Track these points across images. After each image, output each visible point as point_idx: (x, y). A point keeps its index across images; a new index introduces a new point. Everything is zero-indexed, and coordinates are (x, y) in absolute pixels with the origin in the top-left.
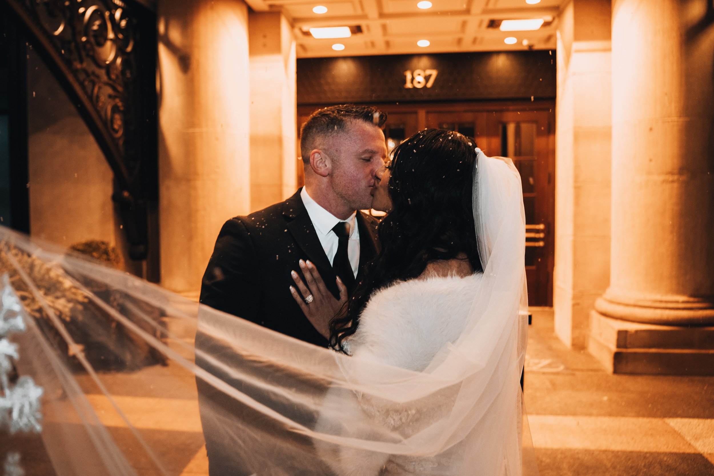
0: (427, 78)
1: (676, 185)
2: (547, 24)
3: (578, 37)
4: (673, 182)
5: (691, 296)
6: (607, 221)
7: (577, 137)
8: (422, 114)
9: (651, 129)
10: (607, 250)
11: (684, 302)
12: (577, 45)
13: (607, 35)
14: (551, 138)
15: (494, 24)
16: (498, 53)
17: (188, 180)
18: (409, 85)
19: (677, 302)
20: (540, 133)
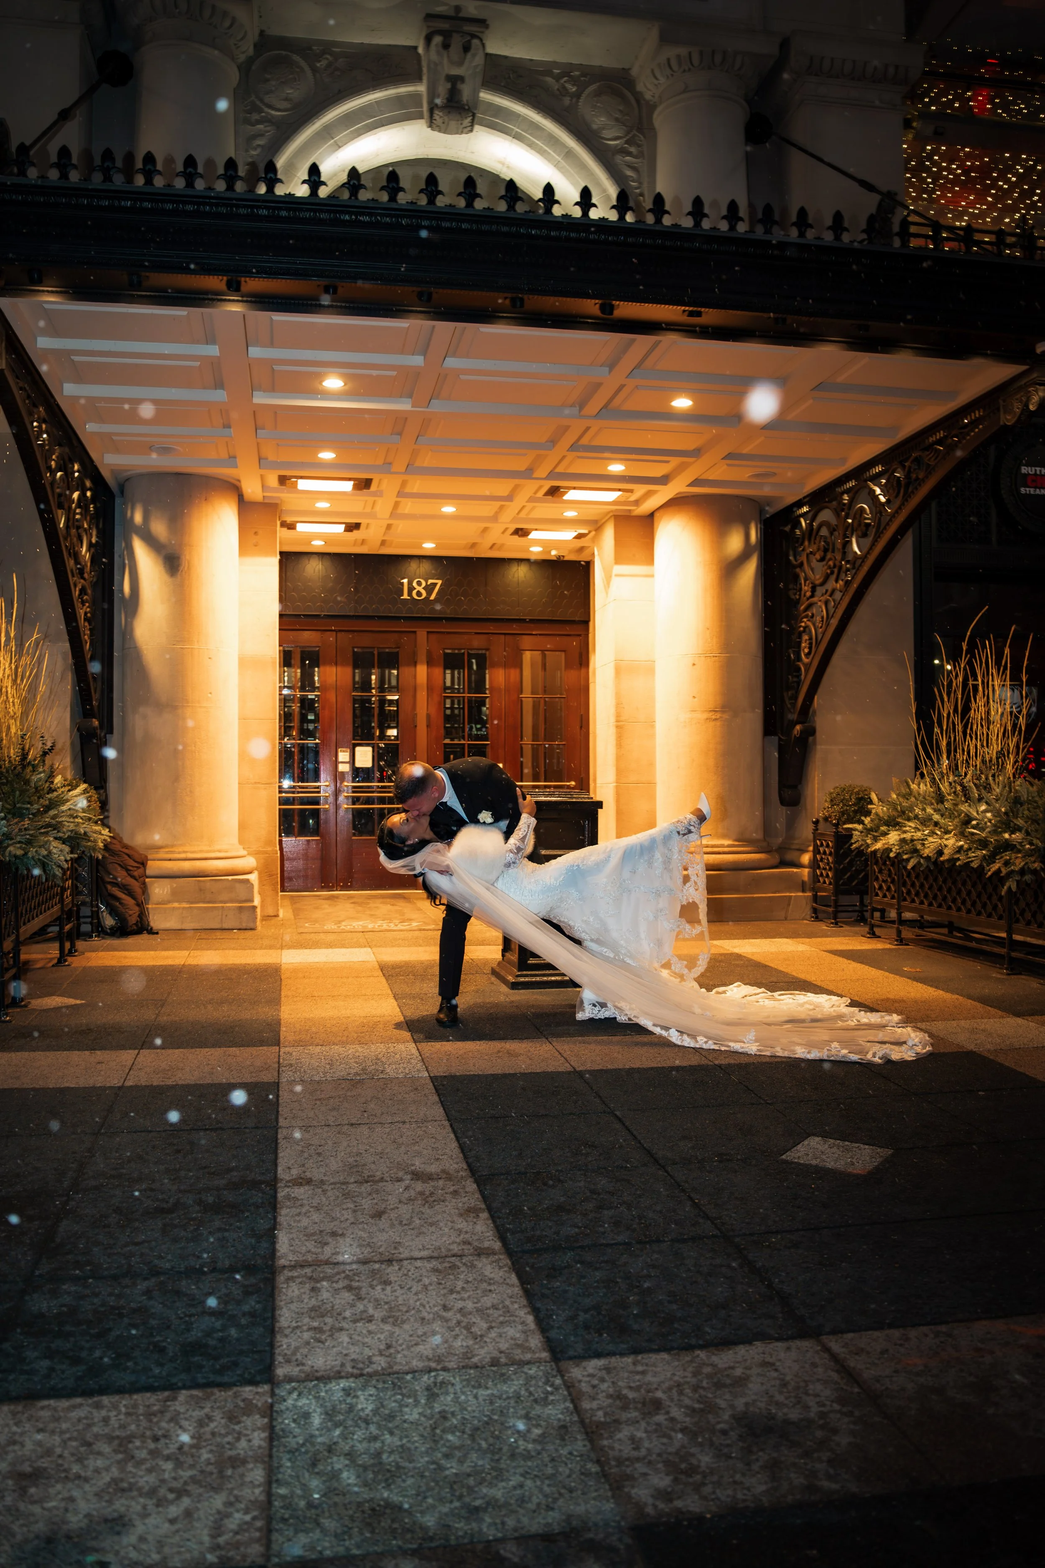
0: (429, 589)
1: (718, 723)
2: (580, 536)
3: (619, 559)
4: (716, 719)
5: (736, 840)
6: (651, 764)
7: (620, 670)
8: (422, 634)
9: (694, 664)
10: (652, 797)
11: (729, 846)
12: (618, 569)
13: (649, 558)
14: (583, 671)
15: (521, 532)
16: (520, 561)
17: (175, 708)
18: (405, 596)
19: (722, 846)
20: (568, 666)
